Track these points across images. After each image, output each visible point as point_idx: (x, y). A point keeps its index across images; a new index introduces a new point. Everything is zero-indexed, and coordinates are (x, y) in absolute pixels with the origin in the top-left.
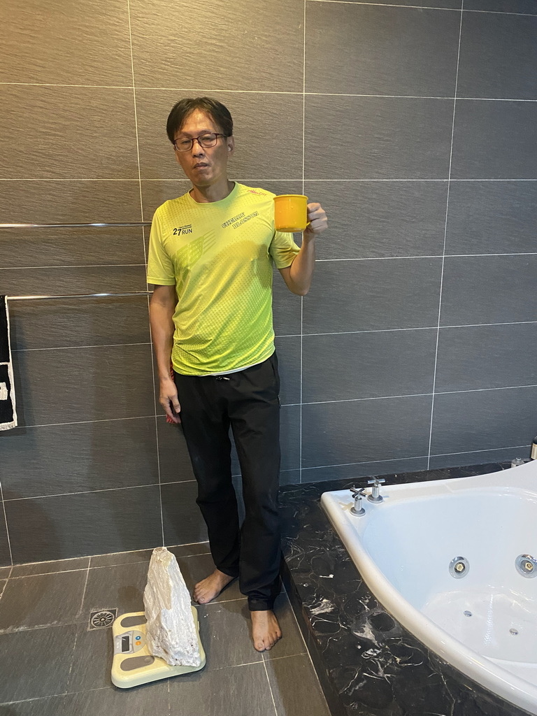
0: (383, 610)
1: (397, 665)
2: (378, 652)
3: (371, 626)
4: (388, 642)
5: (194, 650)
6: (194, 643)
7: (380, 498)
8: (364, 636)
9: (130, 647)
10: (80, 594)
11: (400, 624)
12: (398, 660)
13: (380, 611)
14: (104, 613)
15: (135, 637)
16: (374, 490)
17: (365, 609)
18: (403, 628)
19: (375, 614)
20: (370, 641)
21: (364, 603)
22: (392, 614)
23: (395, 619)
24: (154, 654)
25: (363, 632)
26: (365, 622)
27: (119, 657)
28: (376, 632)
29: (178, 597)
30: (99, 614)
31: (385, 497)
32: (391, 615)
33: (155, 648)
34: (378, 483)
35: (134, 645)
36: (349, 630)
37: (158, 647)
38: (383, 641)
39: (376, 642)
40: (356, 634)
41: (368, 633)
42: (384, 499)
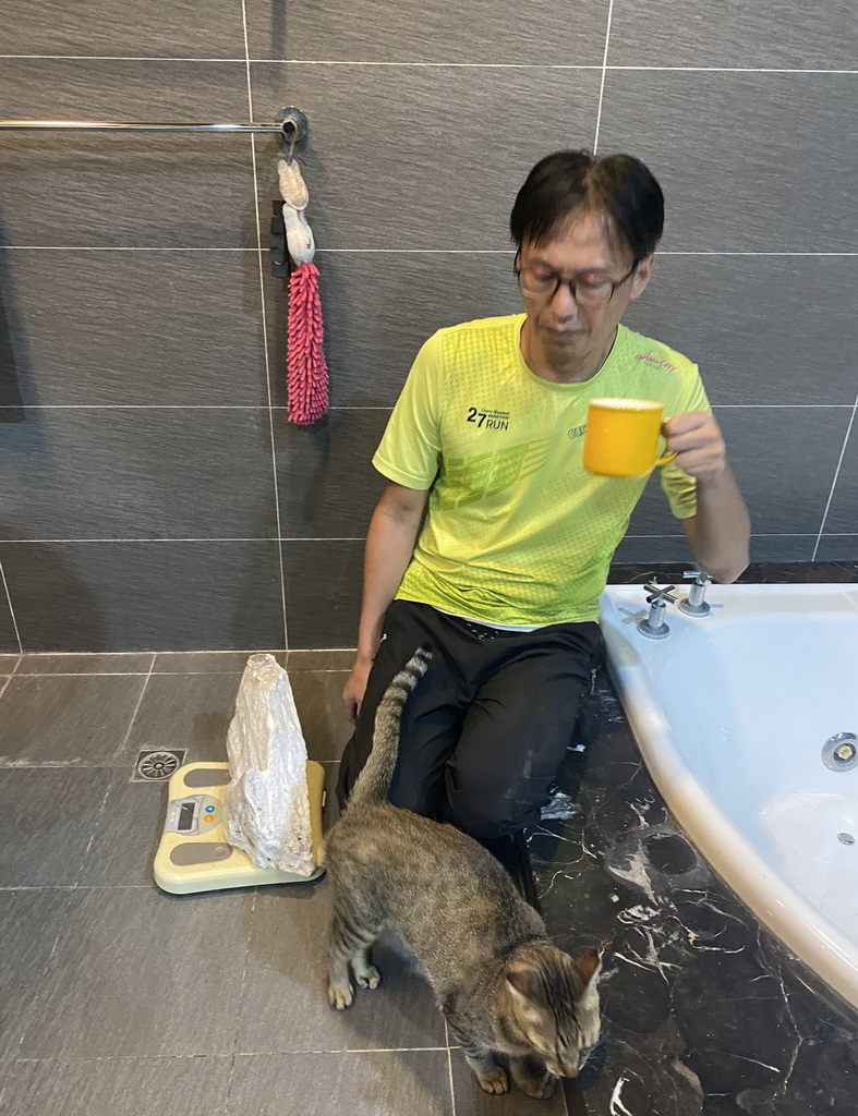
0: (677, 830)
1: (688, 947)
2: (653, 913)
3: (646, 861)
4: (677, 897)
5: (302, 849)
6: (304, 834)
7: (705, 607)
8: (629, 878)
9: (194, 823)
10: (127, 717)
11: (707, 864)
12: (692, 935)
13: (670, 832)
14: (163, 754)
15: (204, 807)
16: (694, 591)
17: (639, 823)
18: (713, 871)
19: (659, 837)
20: (640, 889)
21: (640, 810)
22: (695, 840)
23: (699, 853)
24: (231, 843)
25: (628, 868)
26: (635, 850)
27: (172, 838)
28: (656, 873)
29: (282, 749)
30: (155, 755)
31: (715, 606)
32: (692, 843)
33: (233, 833)
34: (703, 578)
35: (202, 821)
36: (600, 861)
37: (239, 832)
38: (667, 893)
39: (650, 894)
40: (614, 870)
41: (637, 872)
42: (711, 609)
